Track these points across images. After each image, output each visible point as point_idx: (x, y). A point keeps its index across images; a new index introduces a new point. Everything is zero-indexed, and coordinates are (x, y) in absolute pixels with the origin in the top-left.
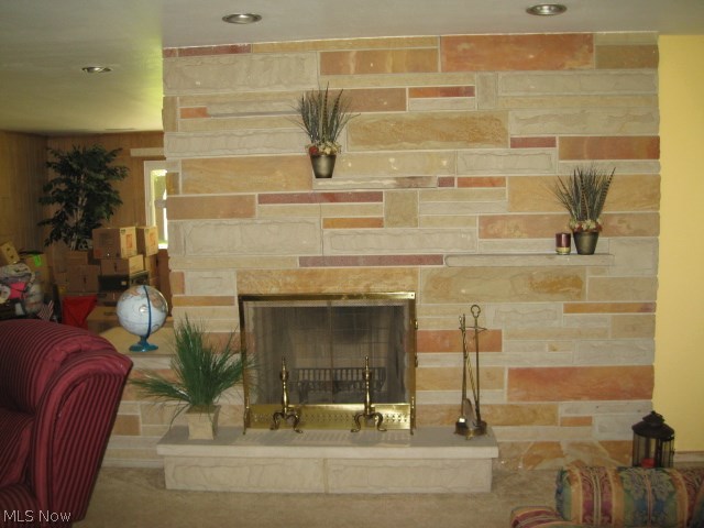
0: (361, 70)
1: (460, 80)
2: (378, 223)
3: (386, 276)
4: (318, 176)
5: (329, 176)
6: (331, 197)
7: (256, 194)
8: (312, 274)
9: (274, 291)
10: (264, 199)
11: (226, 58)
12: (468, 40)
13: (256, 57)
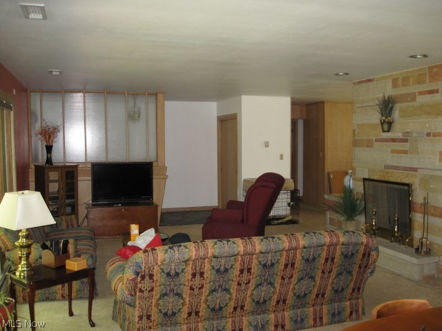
0: (404, 85)
1: (434, 86)
2: (406, 152)
3: (407, 176)
4: (384, 131)
5: (389, 131)
6: (394, 140)
7: (374, 138)
8: (387, 173)
9: (376, 178)
10: (377, 140)
11: (367, 84)
12: (436, 66)
13: (375, 83)
